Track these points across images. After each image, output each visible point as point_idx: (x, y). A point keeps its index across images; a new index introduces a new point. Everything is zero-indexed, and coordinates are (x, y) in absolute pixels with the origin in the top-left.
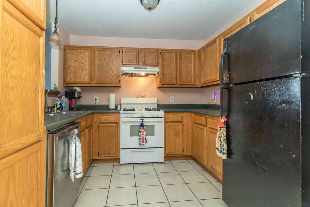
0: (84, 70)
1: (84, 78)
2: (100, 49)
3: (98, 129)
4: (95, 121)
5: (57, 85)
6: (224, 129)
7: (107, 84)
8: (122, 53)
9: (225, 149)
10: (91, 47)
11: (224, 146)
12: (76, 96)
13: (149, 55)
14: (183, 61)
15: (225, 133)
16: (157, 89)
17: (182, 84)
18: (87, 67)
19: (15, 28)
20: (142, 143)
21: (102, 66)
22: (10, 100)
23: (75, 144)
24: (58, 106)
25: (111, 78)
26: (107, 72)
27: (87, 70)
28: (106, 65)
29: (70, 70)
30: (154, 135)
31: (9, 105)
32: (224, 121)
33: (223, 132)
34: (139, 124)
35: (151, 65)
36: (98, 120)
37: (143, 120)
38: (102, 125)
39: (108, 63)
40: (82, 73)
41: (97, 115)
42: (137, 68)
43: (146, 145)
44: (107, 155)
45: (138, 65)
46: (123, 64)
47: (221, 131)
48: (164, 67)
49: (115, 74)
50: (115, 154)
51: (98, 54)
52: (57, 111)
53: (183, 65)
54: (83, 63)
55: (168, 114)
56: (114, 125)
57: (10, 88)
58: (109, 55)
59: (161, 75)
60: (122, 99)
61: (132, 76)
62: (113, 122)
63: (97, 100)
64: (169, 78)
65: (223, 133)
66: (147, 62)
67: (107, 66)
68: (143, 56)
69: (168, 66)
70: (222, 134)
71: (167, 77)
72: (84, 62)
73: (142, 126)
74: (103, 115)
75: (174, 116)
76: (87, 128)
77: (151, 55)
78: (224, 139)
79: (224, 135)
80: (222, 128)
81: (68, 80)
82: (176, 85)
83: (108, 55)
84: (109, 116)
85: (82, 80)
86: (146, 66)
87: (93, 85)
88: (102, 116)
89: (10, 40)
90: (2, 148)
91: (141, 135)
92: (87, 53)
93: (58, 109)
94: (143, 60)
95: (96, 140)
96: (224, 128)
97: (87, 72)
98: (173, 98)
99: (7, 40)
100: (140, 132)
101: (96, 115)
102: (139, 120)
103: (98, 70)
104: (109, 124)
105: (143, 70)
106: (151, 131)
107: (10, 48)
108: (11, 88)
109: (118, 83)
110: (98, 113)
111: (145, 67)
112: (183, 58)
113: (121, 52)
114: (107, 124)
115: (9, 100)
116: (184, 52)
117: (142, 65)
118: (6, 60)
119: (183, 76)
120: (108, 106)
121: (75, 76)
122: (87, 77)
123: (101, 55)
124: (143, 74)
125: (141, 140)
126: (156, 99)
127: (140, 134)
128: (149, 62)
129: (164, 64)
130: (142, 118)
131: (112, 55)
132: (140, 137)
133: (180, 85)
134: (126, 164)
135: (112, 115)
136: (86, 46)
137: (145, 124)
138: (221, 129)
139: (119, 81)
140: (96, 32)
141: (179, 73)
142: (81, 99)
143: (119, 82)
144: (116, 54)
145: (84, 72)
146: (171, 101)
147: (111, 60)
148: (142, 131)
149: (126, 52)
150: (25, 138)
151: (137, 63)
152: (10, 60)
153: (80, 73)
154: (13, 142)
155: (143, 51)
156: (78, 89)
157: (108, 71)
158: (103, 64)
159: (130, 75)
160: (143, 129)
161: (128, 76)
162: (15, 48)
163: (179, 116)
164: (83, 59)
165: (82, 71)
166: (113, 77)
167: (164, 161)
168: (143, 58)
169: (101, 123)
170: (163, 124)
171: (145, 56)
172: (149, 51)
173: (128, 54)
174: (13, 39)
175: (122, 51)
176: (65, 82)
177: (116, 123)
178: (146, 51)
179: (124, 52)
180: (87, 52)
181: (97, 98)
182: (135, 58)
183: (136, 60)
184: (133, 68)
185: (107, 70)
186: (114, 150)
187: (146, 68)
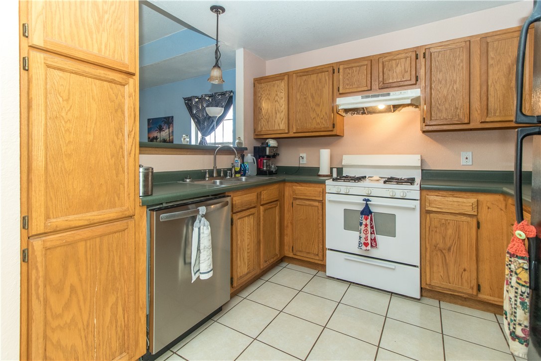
0: (279, 112)
1: (279, 124)
2: (301, 74)
3: (291, 207)
4: (287, 194)
5: (242, 139)
6: (521, 261)
7: (312, 132)
8: (339, 72)
9: (520, 324)
10: (288, 74)
11: (517, 315)
12: (268, 153)
13: (394, 66)
14: (491, 62)
15: (525, 276)
16: (423, 135)
17: (488, 119)
18: (283, 106)
19: (71, 83)
20: (364, 247)
21: (305, 102)
22: (65, 169)
23: (199, 228)
24: (238, 169)
25: (318, 121)
26: (313, 111)
27: (282, 111)
28: (311, 100)
29: (261, 114)
30: (395, 237)
31: (63, 175)
32: (523, 236)
33: (518, 271)
34: (361, 208)
35: (400, 86)
36: (291, 192)
37: (368, 200)
38: (298, 202)
39: (314, 95)
40: (276, 117)
41: (290, 184)
42: (368, 97)
43: (374, 253)
44: (305, 255)
45: (371, 90)
46: (340, 94)
47: (512, 266)
48: (433, 86)
49: (326, 113)
50: (318, 255)
51: (299, 83)
52: (235, 175)
53: (490, 71)
54: (277, 101)
55: (432, 193)
56: (316, 204)
57: (64, 155)
58: (315, 81)
59: (425, 104)
60: (345, 157)
61: (365, 113)
62: (314, 198)
63: (305, 159)
64: (446, 109)
65: (516, 273)
66: (391, 81)
67: (313, 102)
68: (381, 69)
69: (443, 82)
70: (513, 274)
71: (440, 108)
72: (279, 100)
73: (367, 212)
74: (298, 185)
75: (451, 199)
76: (262, 205)
77: (399, 66)
78: (519, 292)
79: (518, 278)
80: (517, 256)
81: (259, 129)
82: (469, 123)
83: (313, 81)
84: (307, 188)
85: (276, 127)
86: (387, 89)
87: (291, 134)
88: (298, 187)
89: (63, 100)
90: (50, 223)
91: (362, 231)
92: (283, 85)
93: (236, 172)
94: (381, 79)
95: (289, 224)
96: (522, 258)
97: (282, 114)
98: (469, 155)
99: (58, 101)
100: (361, 224)
101: (288, 184)
102: (360, 200)
103: (298, 110)
104: (307, 202)
105: (380, 98)
106: (388, 225)
107: (64, 109)
108: (66, 155)
109: (331, 129)
110: (292, 182)
111: (385, 91)
112: (491, 54)
113: (336, 71)
114: (305, 201)
115: (63, 169)
116: (497, 37)
117: (379, 89)
118: (56, 125)
119: (491, 99)
120: (318, 169)
121: (268, 122)
122: (283, 122)
123: (303, 84)
124: (381, 106)
125: (363, 241)
126: (419, 157)
127: (361, 229)
128: (395, 81)
129: (433, 78)
130: (367, 198)
131: (320, 80)
132: (360, 233)
133: (482, 122)
134: (338, 279)
135: (314, 187)
136: (281, 74)
137: (373, 209)
138: (512, 259)
139: (334, 124)
140: (297, 48)
141: (478, 94)
142: (277, 157)
143: (334, 127)
144: (327, 78)
145: (278, 115)
146: (463, 161)
147: (318, 89)
148: (364, 222)
149: (346, 68)
150: (95, 213)
151: (366, 86)
152: (63, 122)
153: (274, 118)
154: (71, 217)
155: (381, 60)
156: (272, 143)
157: (315, 109)
158: (305, 98)
159: (362, 111)
160: (366, 220)
161: (358, 113)
162: (72, 108)
163: (464, 200)
164: (277, 95)
165: (276, 113)
166: (322, 118)
167: (421, 296)
168: (381, 74)
169: (295, 199)
170: (417, 215)
171: (385, 70)
172: (395, 58)
173: (350, 72)
174: (69, 98)
175: (339, 69)
176: (255, 132)
177: (319, 201)
178: (386, 59)
179: (341, 71)
180: (283, 82)
181: (304, 155)
182: (364, 77)
183: (365, 81)
184: (360, 97)
185: (312, 108)
186: (317, 248)
187: (389, 94)
